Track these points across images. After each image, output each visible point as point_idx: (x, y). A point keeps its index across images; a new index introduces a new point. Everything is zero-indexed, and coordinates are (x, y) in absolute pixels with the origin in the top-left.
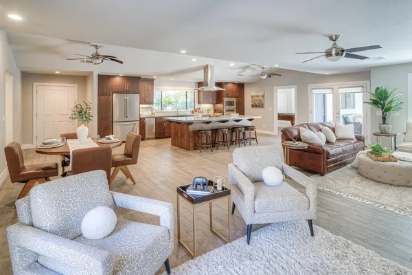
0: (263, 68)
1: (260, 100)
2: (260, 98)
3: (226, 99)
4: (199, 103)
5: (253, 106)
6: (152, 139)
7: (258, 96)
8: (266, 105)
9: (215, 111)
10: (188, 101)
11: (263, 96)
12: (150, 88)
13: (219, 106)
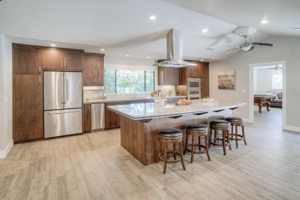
0: (246, 37)
1: (230, 81)
2: (230, 78)
3: (190, 80)
4: (159, 85)
5: (220, 88)
6: (100, 130)
7: (227, 76)
8: (237, 86)
9: (178, 93)
10: (147, 81)
11: (234, 76)
12: (99, 65)
13: (182, 87)
